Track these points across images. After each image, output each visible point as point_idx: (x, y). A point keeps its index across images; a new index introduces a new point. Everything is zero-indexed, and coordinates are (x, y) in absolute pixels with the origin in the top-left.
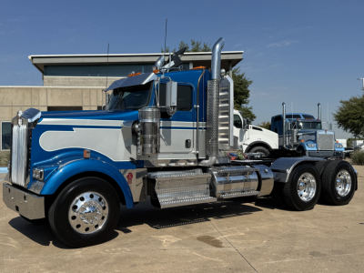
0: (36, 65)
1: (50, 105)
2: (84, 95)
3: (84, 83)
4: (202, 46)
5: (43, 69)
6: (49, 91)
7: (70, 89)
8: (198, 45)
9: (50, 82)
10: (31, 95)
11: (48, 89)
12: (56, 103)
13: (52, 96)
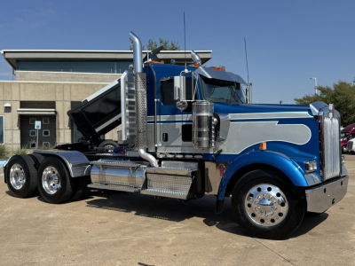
0: (8, 60)
1: (23, 99)
2: (57, 90)
3: (56, 79)
4: (169, 45)
5: (14, 63)
6: (22, 86)
7: (42, 84)
8: (166, 44)
9: (22, 77)
10: (4, 89)
11: (21, 83)
12: (28, 98)
13: (24, 91)
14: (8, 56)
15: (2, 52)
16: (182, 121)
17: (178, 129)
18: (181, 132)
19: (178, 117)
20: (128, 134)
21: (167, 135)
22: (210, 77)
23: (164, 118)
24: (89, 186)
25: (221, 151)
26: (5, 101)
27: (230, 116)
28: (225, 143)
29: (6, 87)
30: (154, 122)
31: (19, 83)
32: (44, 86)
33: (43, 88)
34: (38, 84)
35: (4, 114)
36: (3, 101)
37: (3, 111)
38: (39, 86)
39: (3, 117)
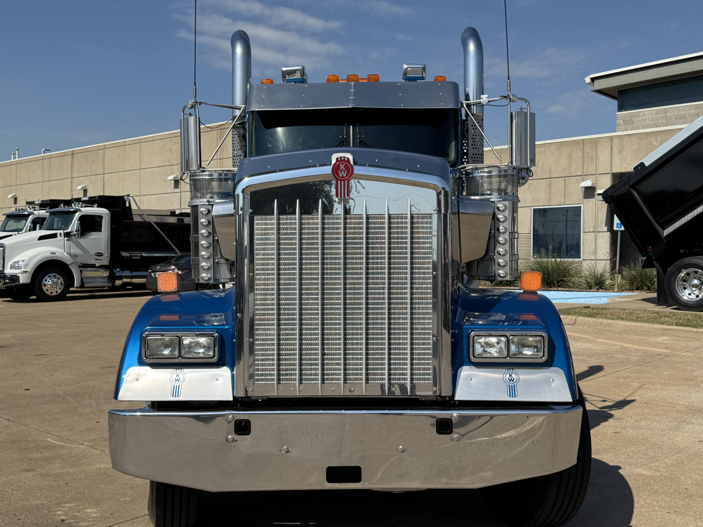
1: (617, 170)
6: (616, 142)
9: (628, 123)
10: (583, 153)
11: (615, 138)
12: (627, 166)
13: (620, 152)
14: (601, 84)
15: (588, 80)
26: (584, 176)
29: (587, 149)
31: (611, 137)
32: (658, 138)
33: (657, 142)
34: (647, 134)
35: (583, 201)
36: (581, 177)
37: (582, 195)
38: (649, 139)
39: (580, 207)
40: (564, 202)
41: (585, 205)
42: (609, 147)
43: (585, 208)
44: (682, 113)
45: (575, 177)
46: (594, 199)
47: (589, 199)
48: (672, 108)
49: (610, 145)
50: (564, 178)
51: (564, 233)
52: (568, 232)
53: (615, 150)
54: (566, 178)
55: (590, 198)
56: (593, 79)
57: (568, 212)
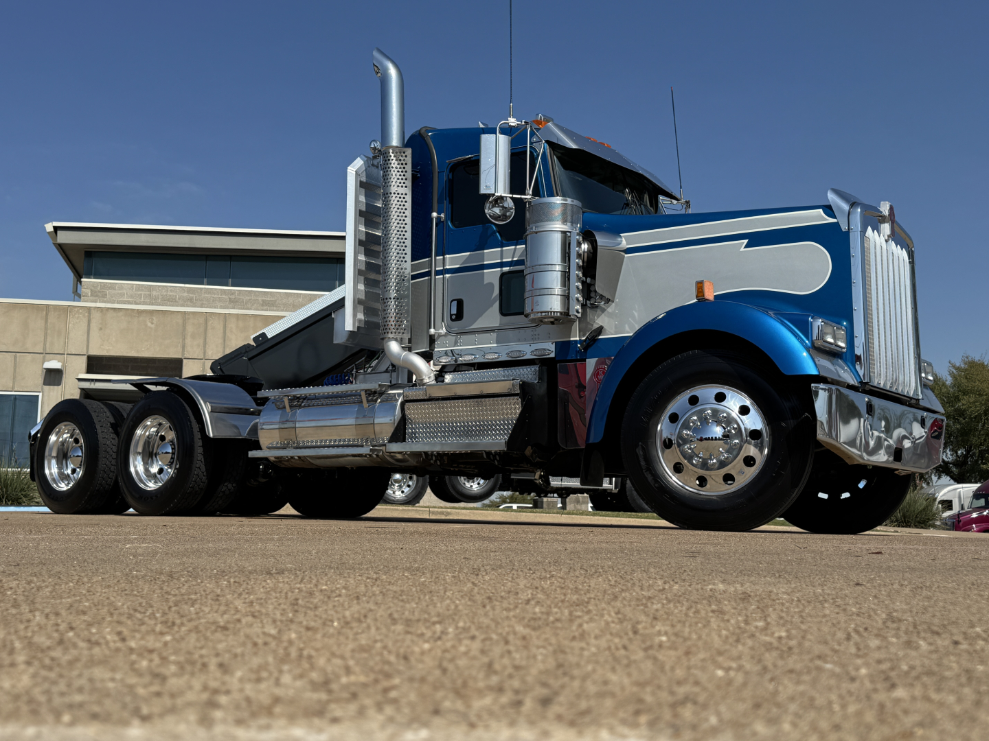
0: (61, 248)
1: (95, 352)
2: (190, 329)
6: (96, 316)
7: (151, 313)
9: (98, 295)
10: (46, 322)
11: (94, 309)
12: (111, 348)
13: (101, 329)
14: (63, 238)
15: (49, 227)
16: (501, 265)
17: (491, 285)
18: (496, 291)
19: (491, 255)
20: (361, 316)
21: (460, 303)
22: (574, 146)
23: (453, 260)
24: (253, 454)
25: (600, 330)
26: (46, 354)
27: (626, 240)
28: (611, 308)
29: (52, 318)
30: (428, 274)
31: (89, 309)
32: (154, 318)
33: (152, 323)
34: (140, 312)
35: (42, 389)
36: (42, 355)
37: (41, 380)
38: (141, 318)
39: (38, 396)
40: (13, 387)
41: (45, 394)
42: (85, 320)
43: (46, 398)
44: (171, 294)
45: (32, 354)
46: (60, 387)
47: (52, 387)
48: (159, 286)
49: (87, 319)
50: (14, 354)
51: (9, 431)
52: (16, 431)
53: (94, 326)
54: (18, 354)
55: (54, 385)
56: (56, 228)
57: (17, 401)
